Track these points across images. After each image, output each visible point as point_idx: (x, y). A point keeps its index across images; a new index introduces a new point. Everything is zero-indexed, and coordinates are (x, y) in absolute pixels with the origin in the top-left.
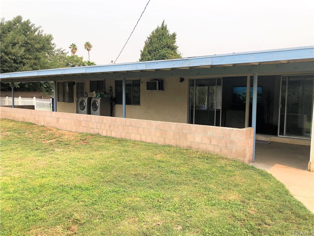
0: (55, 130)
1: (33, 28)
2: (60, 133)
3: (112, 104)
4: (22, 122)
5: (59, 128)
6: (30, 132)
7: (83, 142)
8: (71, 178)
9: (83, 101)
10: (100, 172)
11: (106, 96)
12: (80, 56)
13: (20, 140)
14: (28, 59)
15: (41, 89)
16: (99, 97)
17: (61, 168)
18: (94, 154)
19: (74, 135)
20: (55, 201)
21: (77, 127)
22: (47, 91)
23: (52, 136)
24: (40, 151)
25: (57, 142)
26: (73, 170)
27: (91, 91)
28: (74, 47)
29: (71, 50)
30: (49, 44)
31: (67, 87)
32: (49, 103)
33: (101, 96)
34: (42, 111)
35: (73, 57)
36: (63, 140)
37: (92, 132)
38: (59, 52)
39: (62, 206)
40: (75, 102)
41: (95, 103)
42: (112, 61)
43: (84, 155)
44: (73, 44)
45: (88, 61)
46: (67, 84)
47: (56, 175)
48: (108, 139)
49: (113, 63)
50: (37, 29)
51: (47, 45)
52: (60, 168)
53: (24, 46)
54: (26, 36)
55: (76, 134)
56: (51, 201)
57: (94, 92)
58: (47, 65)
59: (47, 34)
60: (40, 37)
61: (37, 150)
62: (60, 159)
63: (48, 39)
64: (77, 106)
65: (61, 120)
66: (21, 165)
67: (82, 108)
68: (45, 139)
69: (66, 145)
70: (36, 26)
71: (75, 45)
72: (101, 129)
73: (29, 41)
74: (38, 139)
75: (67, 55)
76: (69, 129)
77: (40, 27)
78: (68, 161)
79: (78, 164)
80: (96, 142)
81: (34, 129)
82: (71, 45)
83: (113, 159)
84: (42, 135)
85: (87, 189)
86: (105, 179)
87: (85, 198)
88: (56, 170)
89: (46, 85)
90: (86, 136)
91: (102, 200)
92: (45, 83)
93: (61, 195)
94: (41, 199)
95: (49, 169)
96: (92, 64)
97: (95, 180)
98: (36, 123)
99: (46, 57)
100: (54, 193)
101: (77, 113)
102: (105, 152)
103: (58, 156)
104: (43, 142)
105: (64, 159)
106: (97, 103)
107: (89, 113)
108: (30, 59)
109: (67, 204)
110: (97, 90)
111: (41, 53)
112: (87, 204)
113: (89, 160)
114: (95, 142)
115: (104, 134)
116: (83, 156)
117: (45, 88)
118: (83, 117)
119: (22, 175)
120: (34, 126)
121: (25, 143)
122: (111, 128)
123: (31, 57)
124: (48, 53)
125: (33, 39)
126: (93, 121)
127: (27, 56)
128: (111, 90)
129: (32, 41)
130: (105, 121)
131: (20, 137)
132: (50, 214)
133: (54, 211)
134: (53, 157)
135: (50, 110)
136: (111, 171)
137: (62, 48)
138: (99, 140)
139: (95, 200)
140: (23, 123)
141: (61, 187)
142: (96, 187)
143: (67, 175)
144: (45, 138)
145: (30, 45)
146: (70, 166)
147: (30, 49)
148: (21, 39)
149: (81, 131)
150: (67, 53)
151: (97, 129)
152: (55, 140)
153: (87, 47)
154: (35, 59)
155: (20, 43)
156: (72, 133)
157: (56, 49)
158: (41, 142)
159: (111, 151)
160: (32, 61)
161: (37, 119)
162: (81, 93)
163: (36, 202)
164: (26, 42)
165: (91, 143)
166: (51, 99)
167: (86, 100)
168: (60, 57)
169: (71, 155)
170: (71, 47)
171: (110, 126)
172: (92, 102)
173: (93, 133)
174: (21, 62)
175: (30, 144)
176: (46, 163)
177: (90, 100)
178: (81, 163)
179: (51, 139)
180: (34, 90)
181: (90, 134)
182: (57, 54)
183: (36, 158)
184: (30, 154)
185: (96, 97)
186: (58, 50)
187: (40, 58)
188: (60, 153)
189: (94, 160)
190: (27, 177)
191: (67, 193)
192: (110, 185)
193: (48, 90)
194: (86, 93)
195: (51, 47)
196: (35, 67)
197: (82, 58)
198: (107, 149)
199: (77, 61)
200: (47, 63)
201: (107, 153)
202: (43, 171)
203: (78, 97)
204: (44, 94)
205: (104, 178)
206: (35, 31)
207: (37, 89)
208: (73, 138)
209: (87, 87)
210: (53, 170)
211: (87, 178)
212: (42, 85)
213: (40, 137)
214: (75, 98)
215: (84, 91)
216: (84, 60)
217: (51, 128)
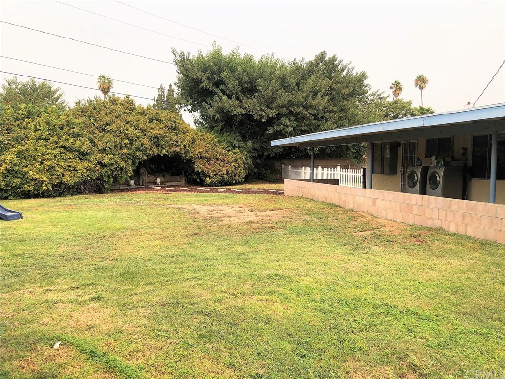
0: (369, 217)
1: (339, 67)
2: (377, 222)
3: (464, 177)
4: (323, 202)
5: (375, 214)
6: (334, 218)
7: (415, 239)
8: (400, 296)
9: (413, 173)
10: (449, 295)
11: (454, 164)
12: (406, 100)
13: (322, 228)
14: (332, 112)
15: (348, 154)
16: (442, 166)
17: (383, 277)
18: (436, 262)
19: (399, 227)
20: (378, 327)
21: (404, 215)
22: (356, 158)
23: (365, 227)
24: (349, 247)
25: (374, 235)
26: (401, 283)
27: (428, 155)
28: (398, 86)
29: (393, 92)
30: (361, 86)
31: (388, 151)
32: (360, 175)
33: (446, 164)
34: (350, 188)
35: (395, 102)
36: (383, 234)
37: (429, 224)
38: (375, 97)
39: (390, 338)
40: (400, 174)
41: (434, 177)
42: (469, 103)
43: (419, 261)
44: (395, 82)
45: (420, 107)
46: (387, 146)
47: (376, 287)
48: (460, 239)
49: (471, 105)
50: (346, 66)
51: (357, 89)
52: (381, 277)
53: (327, 94)
54: (331, 80)
55: (402, 226)
56: (372, 325)
57: (433, 158)
58: (358, 118)
59: (359, 72)
60: (350, 77)
61: (345, 245)
62: (380, 262)
63: (361, 79)
64: (403, 181)
65: (378, 203)
66: (326, 264)
67: (411, 184)
68: (356, 230)
69: (388, 241)
70: (344, 63)
71: (399, 83)
72: (446, 220)
73: (334, 86)
74: (346, 228)
75: (387, 100)
76: (390, 216)
77: (350, 63)
78: (394, 267)
79: (410, 274)
80: (438, 243)
81: (339, 214)
82: (392, 84)
83: (471, 275)
84: (352, 223)
85: (428, 319)
86: (459, 307)
87: (426, 333)
88: (376, 280)
89: (355, 149)
90: (420, 230)
91: (456, 342)
92: (353, 145)
93: (387, 319)
94: (358, 320)
95: (366, 276)
96: (427, 110)
97: (440, 306)
98: (341, 206)
99: (356, 107)
100: (376, 313)
101: (403, 191)
102: (456, 261)
103: (376, 258)
104: (353, 233)
105: (386, 264)
106: (437, 176)
107: (423, 192)
108: (335, 112)
109: (397, 336)
110: (439, 154)
111: (350, 102)
112: (430, 344)
113: (428, 270)
114: (436, 241)
115: (452, 229)
116: (417, 263)
117: (352, 152)
118: (415, 198)
119: (329, 278)
120: (339, 209)
121: (329, 232)
122: (466, 221)
123: (336, 109)
124: (359, 101)
125: (340, 83)
126: (433, 206)
127: (332, 108)
128: (464, 154)
129: (339, 85)
130: (454, 207)
131: (322, 224)
132: (372, 345)
133: (377, 341)
134: (369, 258)
135: (360, 186)
136: (469, 297)
137: (379, 90)
138: (443, 240)
139: (445, 340)
140: (324, 204)
141: (385, 308)
142: (443, 318)
143: (393, 289)
144: (355, 228)
145: (335, 92)
146: (397, 276)
147: (335, 98)
148: (325, 83)
149: (411, 221)
150: (387, 97)
151: (440, 221)
152: (370, 233)
153: (420, 83)
154: (342, 110)
155: (323, 90)
156: (395, 224)
157: (370, 92)
158: (350, 234)
159: (468, 261)
160: (337, 115)
161: (343, 199)
162: (409, 160)
163: (351, 321)
164: (330, 87)
165: (429, 243)
166: (362, 170)
167: (419, 172)
168: (377, 104)
169: (397, 259)
170: (393, 86)
171: (464, 217)
172: (429, 174)
173: (432, 227)
174: (322, 118)
175: (335, 234)
176: (359, 265)
177: (425, 170)
178: (413, 273)
179: (365, 231)
180: (338, 156)
181: (426, 227)
182: (371, 100)
183: (346, 257)
184: (337, 249)
185: (437, 165)
186: (374, 95)
187: (348, 109)
188: (380, 254)
189: (437, 273)
190: (336, 282)
191: (396, 319)
192: (470, 320)
193: (358, 156)
194: (419, 159)
195: (364, 90)
196: (341, 122)
197: (410, 103)
198: (458, 256)
199: (403, 108)
200: (357, 115)
201: (459, 263)
202: (356, 278)
203: (405, 166)
204: (352, 163)
205: (457, 305)
206: (343, 70)
207: (341, 154)
208: (399, 232)
209: (421, 150)
210: (372, 278)
211: (427, 300)
212: (349, 149)
213: (348, 225)
214: (400, 169)
215: (416, 156)
216: (412, 106)
217: (363, 214)
